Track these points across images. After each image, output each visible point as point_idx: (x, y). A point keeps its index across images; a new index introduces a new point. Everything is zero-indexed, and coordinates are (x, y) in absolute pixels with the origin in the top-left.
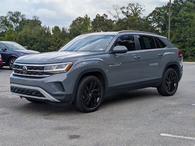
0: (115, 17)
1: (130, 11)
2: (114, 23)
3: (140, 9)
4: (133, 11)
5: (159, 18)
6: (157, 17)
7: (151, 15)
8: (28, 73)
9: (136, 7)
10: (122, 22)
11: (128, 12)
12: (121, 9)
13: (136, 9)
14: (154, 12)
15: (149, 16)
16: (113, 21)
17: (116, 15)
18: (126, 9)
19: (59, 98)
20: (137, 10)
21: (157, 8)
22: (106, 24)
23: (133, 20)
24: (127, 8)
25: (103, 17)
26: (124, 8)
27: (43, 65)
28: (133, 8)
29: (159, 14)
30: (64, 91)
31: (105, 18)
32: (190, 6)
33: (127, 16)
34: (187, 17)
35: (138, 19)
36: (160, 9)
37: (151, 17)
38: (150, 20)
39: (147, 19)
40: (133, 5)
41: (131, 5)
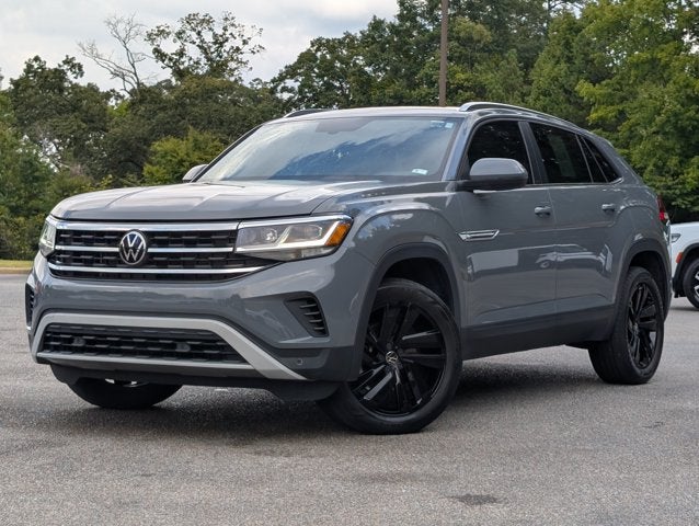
0: (118, 73)
1: (193, 52)
2: (112, 102)
3: (238, 43)
4: (204, 50)
5: (329, 86)
6: (318, 83)
7: (291, 72)
8: (151, 260)
9: (219, 31)
10: (153, 101)
11: (181, 53)
12: (150, 37)
13: (220, 42)
14: (306, 58)
15: (282, 78)
16: (108, 96)
17: (126, 65)
18: (172, 37)
19: (302, 363)
20: (227, 46)
21: (318, 43)
22: (75, 108)
23: (208, 94)
24: (179, 35)
25: (59, 74)
26: (162, 33)
27: (232, 226)
28: (208, 37)
29: (327, 68)
30: (324, 333)
31: (70, 76)
32: (470, 39)
33: (179, 74)
34: (460, 87)
35: (230, 87)
36: (331, 45)
37: (290, 83)
38: (286, 96)
39: (273, 91)
40: (207, 21)
41: (197, 22)
